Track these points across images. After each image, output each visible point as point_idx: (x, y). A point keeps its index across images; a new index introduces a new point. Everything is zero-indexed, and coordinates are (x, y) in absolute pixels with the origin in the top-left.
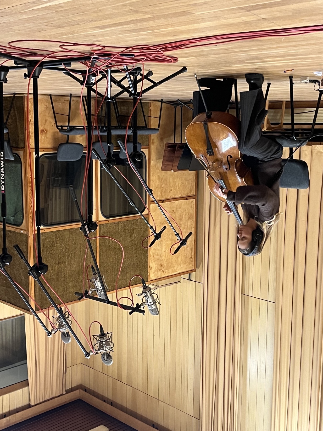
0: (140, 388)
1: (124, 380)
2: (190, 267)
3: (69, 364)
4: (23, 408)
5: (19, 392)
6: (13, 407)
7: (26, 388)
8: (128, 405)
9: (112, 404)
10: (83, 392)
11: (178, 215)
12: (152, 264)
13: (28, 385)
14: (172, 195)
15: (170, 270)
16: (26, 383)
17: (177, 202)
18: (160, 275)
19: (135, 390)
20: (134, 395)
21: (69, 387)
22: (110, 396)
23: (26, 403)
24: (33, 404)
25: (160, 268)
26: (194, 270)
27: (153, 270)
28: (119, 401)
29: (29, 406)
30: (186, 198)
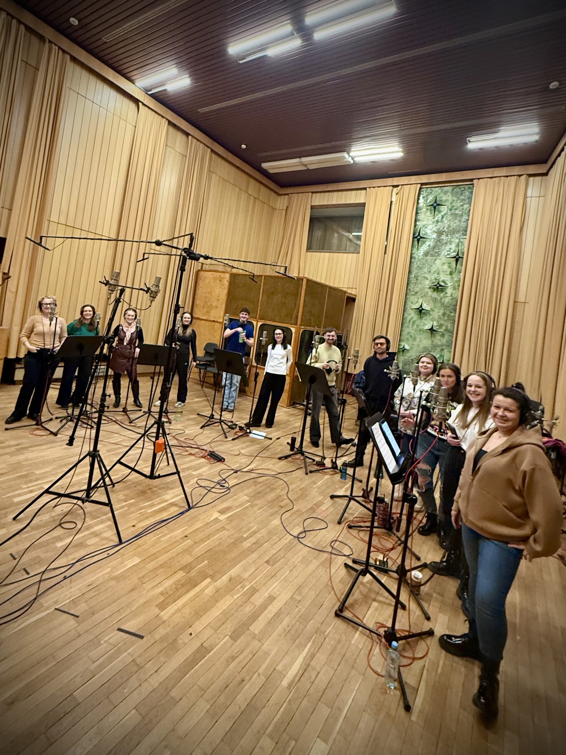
0: (243, 192)
1: (252, 198)
2: (202, 273)
3: (284, 211)
4: (316, 192)
5: (317, 203)
6: (323, 194)
7: (313, 204)
8: (252, 181)
9: (262, 183)
10: (278, 192)
11: (205, 310)
12: (226, 283)
13: (312, 206)
14: (208, 323)
15: (215, 276)
16: (312, 207)
17: (205, 318)
18: (222, 275)
19: (246, 192)
20: (247, 187)
21: (287, 196)
22: (262, 187)
23: (314, 195)
24: (310, 194)
25: (222, 280)
26: (199, 271)
27: (226, 280)
28: (257, 184)
29: (313, 193)
30: (198, 319)
